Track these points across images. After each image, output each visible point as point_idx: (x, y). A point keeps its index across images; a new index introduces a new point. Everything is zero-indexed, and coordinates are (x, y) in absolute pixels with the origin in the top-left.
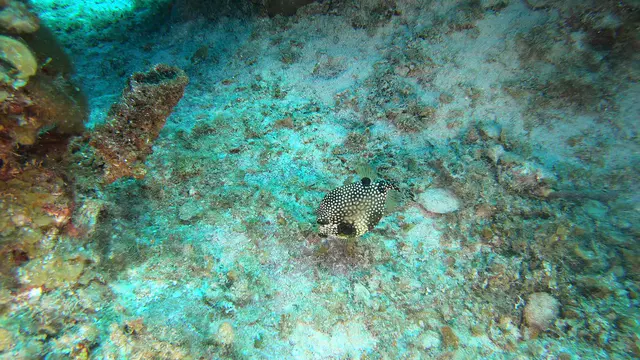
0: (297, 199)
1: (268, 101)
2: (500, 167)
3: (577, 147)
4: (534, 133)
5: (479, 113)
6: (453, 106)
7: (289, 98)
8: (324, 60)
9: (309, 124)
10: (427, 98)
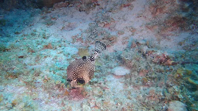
0: (54, 73)
1: (40, 40)
2: (147, 54)
3: (183, 45)
4: (162, 42)
5: (136, 37)
6: (124, 35)
7: (50, 39)
8: (67, 23)
9: (60, 46)
10: (113, 34)
